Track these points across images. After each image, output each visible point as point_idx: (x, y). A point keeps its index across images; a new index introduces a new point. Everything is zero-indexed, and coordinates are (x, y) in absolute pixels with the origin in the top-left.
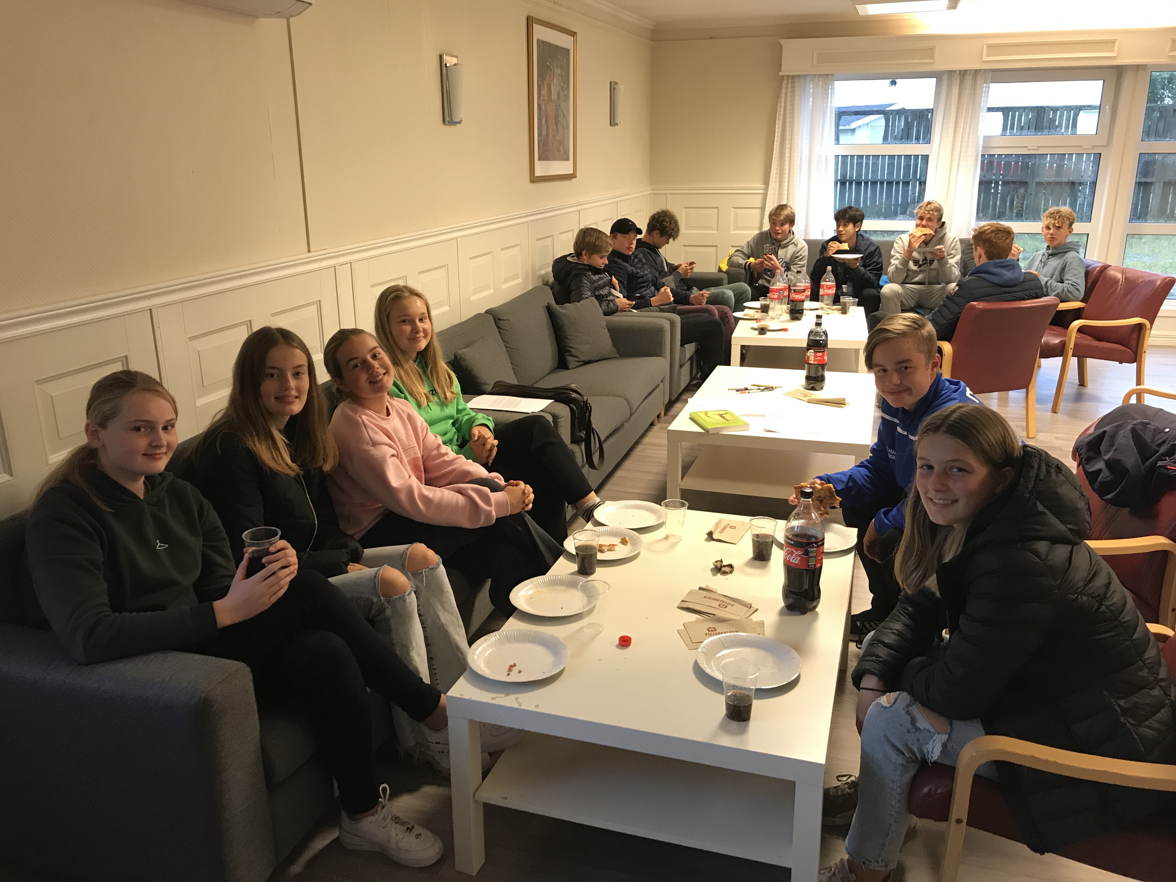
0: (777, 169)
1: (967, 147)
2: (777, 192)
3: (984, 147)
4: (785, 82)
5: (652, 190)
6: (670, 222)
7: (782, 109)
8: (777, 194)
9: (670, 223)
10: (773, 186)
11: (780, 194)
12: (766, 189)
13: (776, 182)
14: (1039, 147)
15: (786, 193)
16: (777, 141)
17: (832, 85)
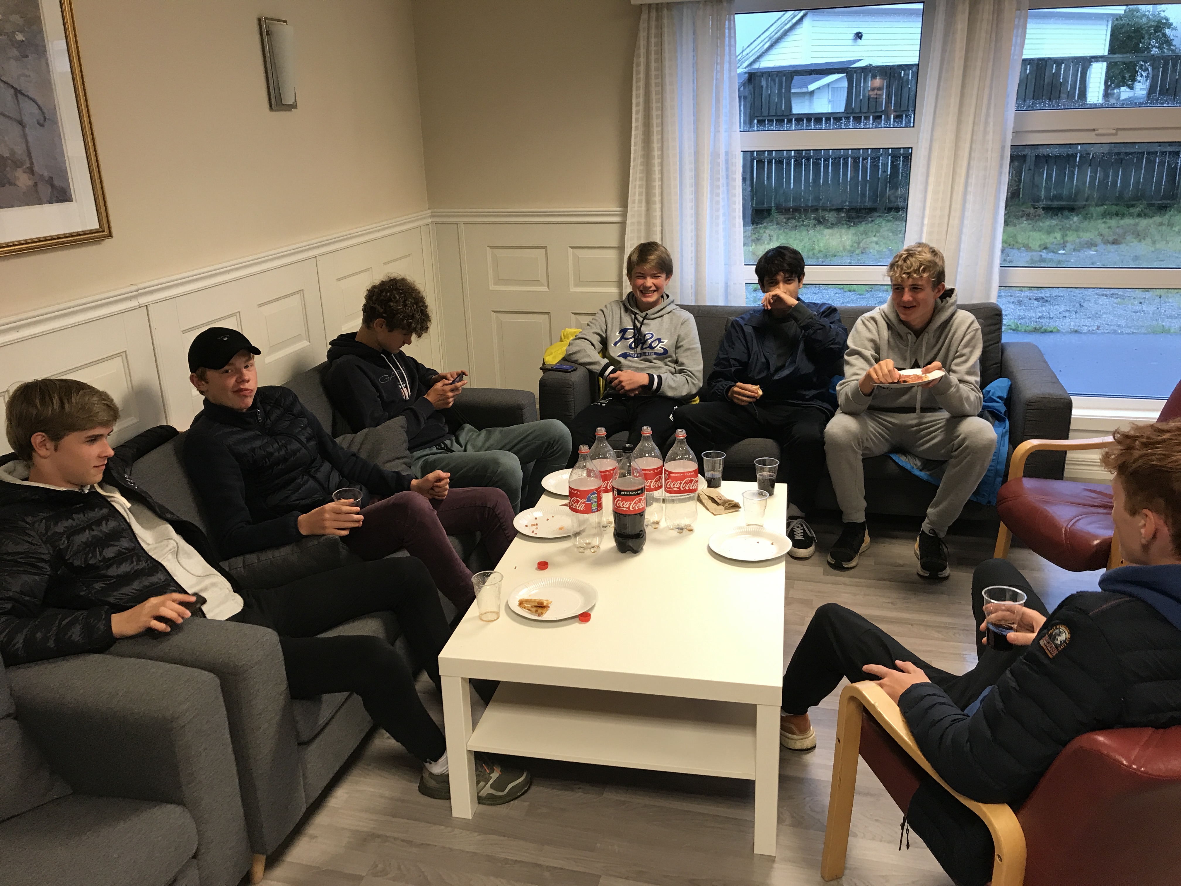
0: (641, 179)
1: (985, 133)
2: (643, 220)
3: (1016, 133)
4: (644, 16)
5: (432, 216)
6: (404, 302)
7: (642, 68)
8: (643, 224)
9: (405, 305)
10: (636, 209)
11: (649, 224)
12: (624, 215)
13: (640, 201)
14: (1118, 129)
15: (658, 221)
16: (637, 127)
17: (730, 20)
